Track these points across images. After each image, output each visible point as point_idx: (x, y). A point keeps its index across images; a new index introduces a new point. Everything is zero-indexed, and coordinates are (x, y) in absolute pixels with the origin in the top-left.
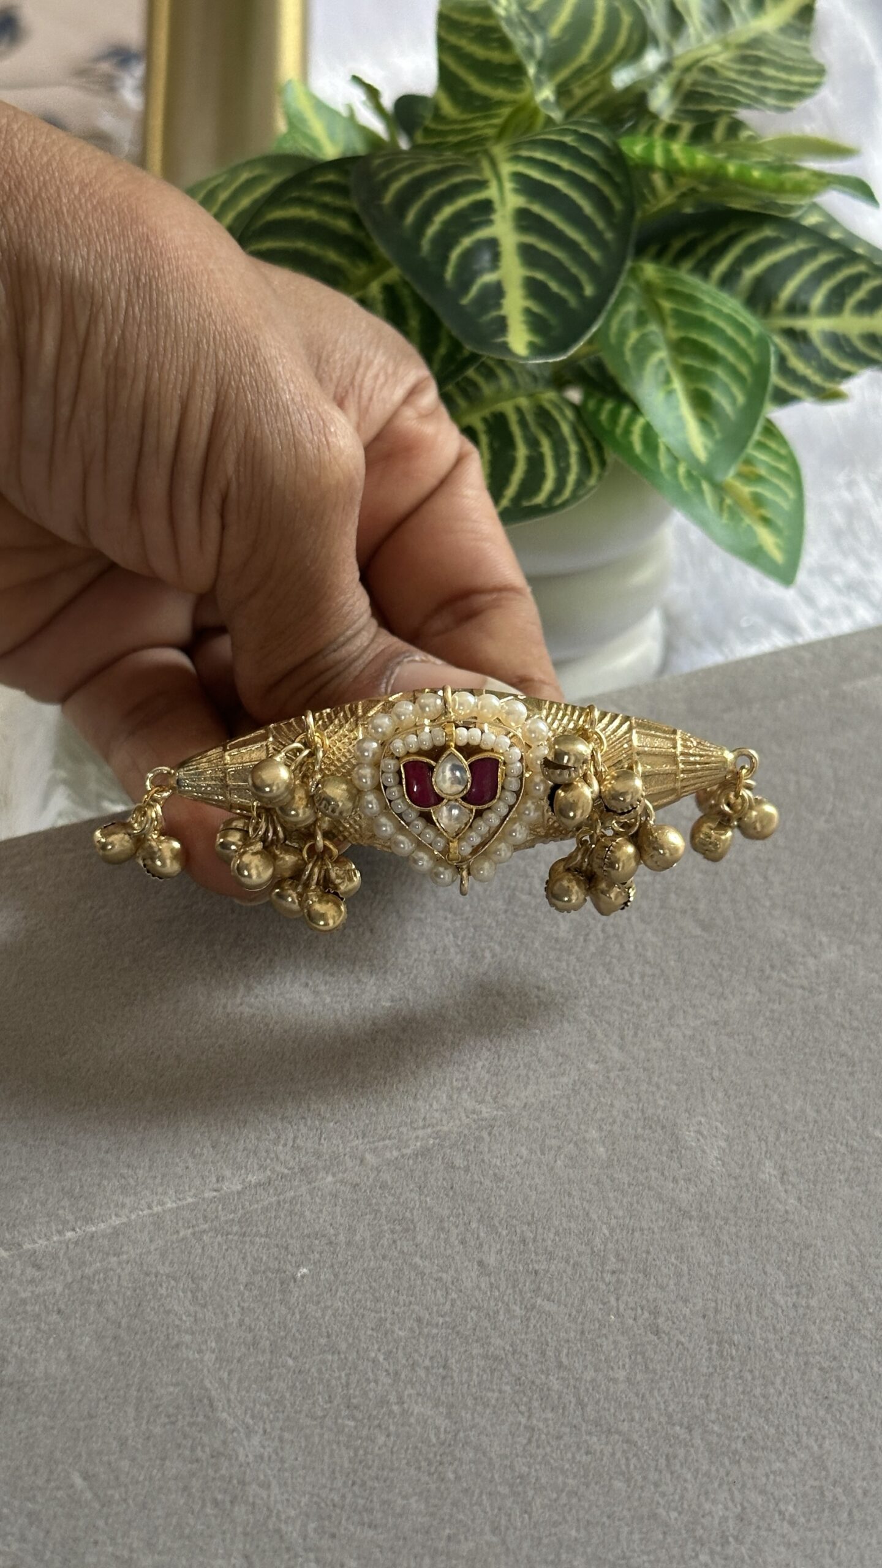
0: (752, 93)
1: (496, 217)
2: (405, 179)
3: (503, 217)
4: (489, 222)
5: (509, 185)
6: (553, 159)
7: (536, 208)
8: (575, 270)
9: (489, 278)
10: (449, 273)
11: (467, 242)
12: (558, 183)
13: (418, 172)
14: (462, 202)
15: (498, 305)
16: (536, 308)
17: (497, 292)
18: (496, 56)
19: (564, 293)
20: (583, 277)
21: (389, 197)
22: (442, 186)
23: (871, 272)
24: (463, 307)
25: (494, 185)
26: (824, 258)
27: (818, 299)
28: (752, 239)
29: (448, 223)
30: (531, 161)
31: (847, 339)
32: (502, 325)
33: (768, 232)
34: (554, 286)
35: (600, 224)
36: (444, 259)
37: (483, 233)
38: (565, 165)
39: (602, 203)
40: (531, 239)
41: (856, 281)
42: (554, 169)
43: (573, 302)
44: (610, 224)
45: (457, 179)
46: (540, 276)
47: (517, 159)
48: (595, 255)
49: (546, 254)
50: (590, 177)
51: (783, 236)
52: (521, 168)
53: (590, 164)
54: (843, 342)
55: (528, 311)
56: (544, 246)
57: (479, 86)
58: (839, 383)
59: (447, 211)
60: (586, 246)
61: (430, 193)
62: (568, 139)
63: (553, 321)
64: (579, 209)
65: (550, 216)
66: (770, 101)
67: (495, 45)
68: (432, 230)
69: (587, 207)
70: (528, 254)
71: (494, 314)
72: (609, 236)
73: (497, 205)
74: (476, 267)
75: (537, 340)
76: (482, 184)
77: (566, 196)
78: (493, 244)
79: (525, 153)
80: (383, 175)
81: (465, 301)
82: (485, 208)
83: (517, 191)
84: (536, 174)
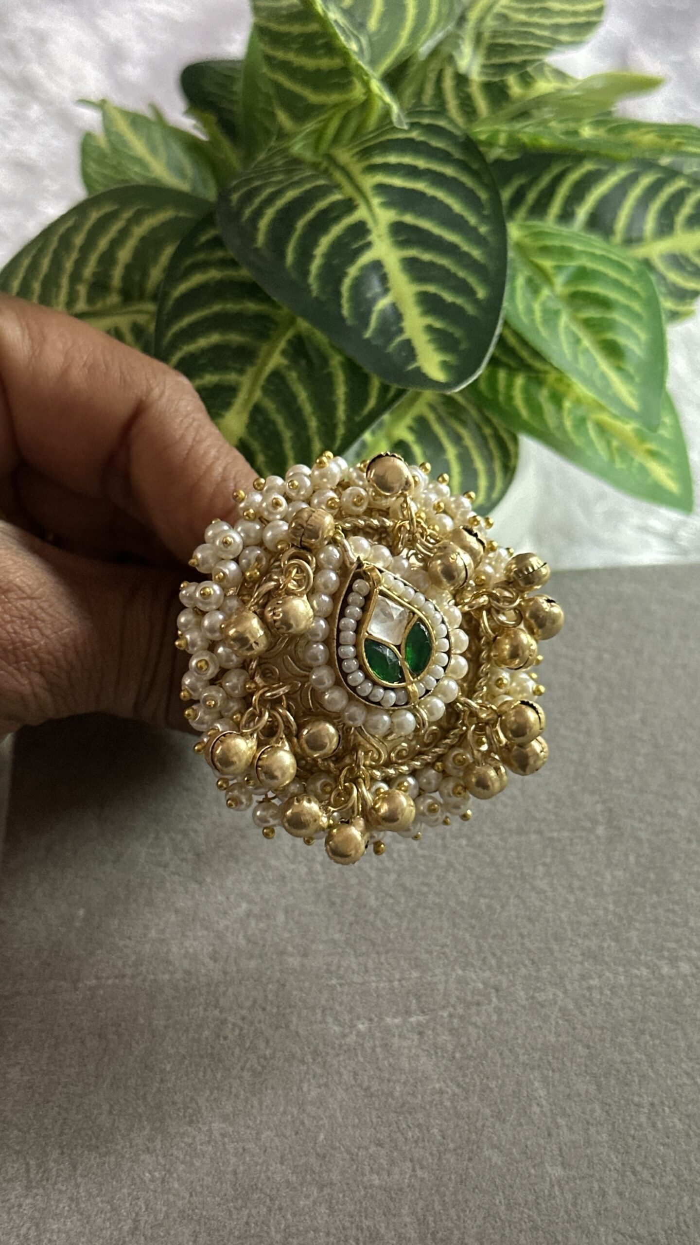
0: (546, 33)
1: (373, 237)
2: (270, 213)
3: (379, 236)
4: (369, 245)
5: (376, 201)
6: (407, 160)
7: (409, 219)
8: (461, 274)
9: (383, 303)
10: (346, 310)
11: (353, 271)
12: (420, 186)
13: (280, 203)
14: (336, 230)
15: (401, 331)
16: (438, 324)
17: (395, 316)
18: (325, 63)
19: (459, 301)
20: (472, 280)
21: (261, 239)
22: (310, 215)
23: (690, 186)
24: (368, 341)
25: (359, 201)
26: (646, 181)
27: (650, 223)
28: (574, 176)
29: (329, 255)
30: (386, 168)
31: (687, 259)
32: (409, 350)
33: (588, 166)
34: (448, 297)
35: (472, 220)
36: (337, 295)
37: (365, 258)
38: (421, 163)
39: (469, 198)
40: (413, 252)
41: (679, 198)
42: (412, 172)
43: (470, 309)
44: (484, 219)
45: (322, 204)
46: (431, 289)
47: (373, 169)
48: (476, 253)
49: (432, 264)
50: (449, 171)
51: (604, 167)
52: (380, 178)
53: (444, 157)
54: (683, 261)
55: (429, 329)
56: (427, 257)
57: (313, 97)
58: (691, 304)
59: (325, 242)
60: (465, 247)
61: (301, 224)
62: (415, 135)
63: (458, 333)
64: (448, 208)
65: (425, 224)
66: (564, 37)
67: (322, 52)
68: (315, 266)
69: (457, 206)
70: (413, 268)
71: (399, 339)
72: (483, 229)
73: (370, 225)
74: (369, 295)
75: (448, 358)
76: (349, 206)
77: (434, 199)
78: (377, 265)
79: (378, 160)
80: (248, 212)
81: (368, 334)
82: (360, 230)
83: (386, 205)
84: (397, 182)
